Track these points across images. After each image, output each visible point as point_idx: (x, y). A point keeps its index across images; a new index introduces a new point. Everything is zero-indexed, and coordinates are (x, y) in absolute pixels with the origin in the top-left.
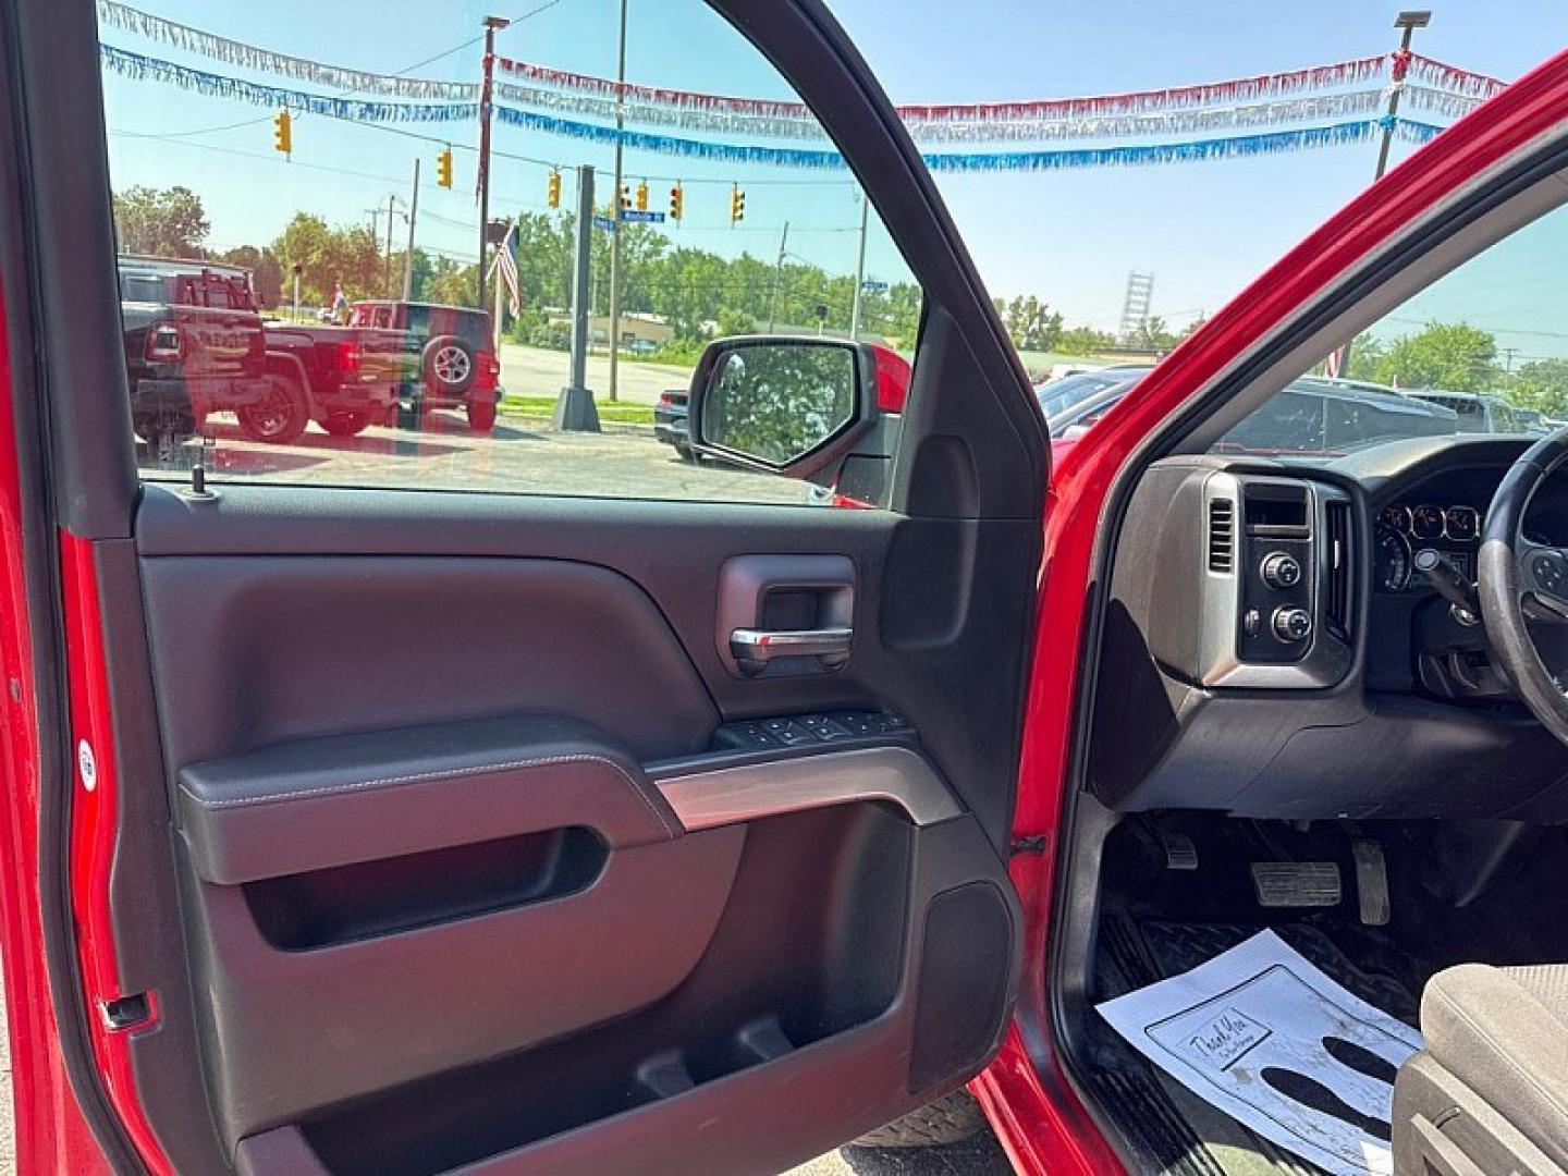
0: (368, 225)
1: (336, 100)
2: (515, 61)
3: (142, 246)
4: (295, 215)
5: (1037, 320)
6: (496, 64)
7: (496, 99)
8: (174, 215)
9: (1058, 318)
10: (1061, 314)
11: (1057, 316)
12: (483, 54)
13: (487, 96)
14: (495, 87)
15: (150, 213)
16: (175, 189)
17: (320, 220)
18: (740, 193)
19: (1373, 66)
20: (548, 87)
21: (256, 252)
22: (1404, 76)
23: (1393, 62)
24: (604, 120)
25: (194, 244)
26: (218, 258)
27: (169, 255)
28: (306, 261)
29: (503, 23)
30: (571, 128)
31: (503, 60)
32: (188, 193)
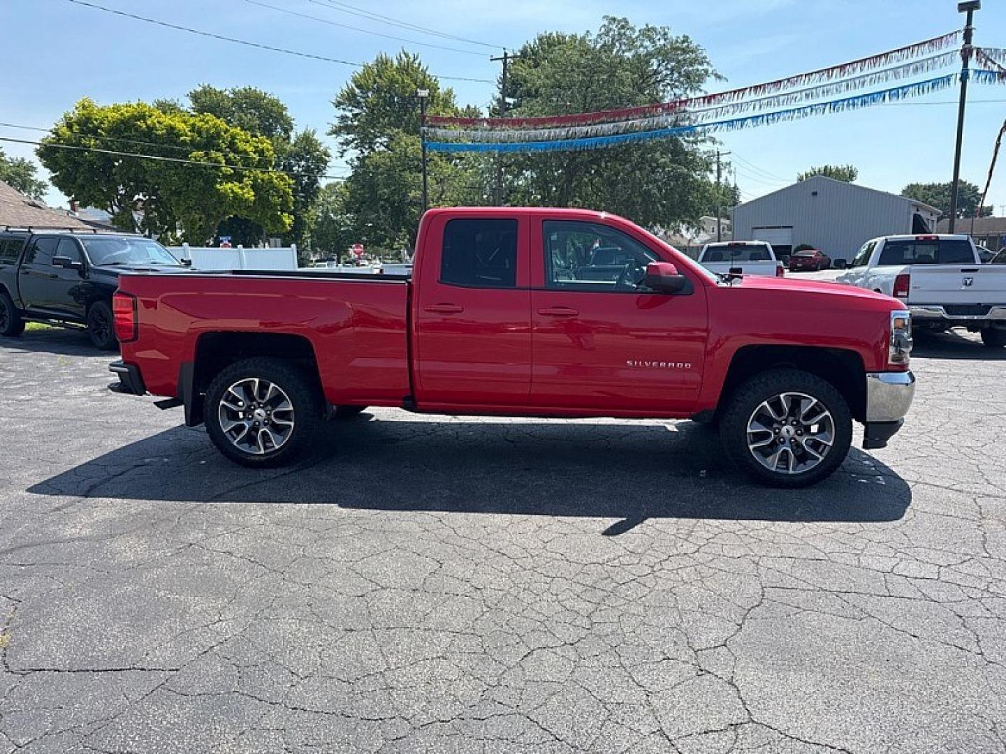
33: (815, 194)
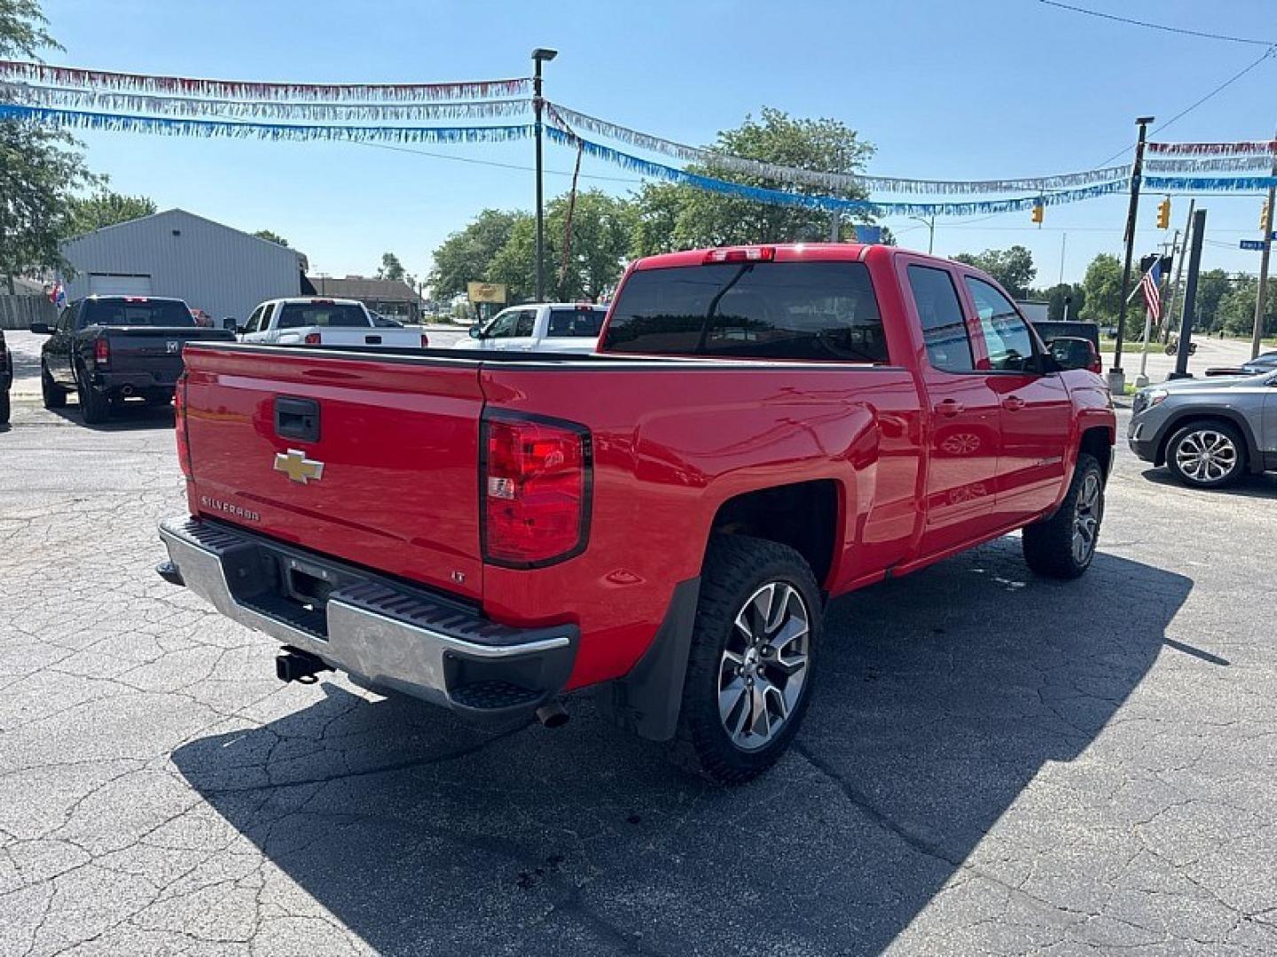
1: (1011, 201)
2: (1160, 142)
6: (1146, 148)
7: (1145, 173)
8: (1011, 267)
12: (1138, 144)
13: (1137, 172)
14: (1144, 164)
15: (995, 267)
16: (1014, 249)
20: (1184, 157)
21: (1069, 287)
24: (1227, 173)
25: (1023, 287)
26: (1039, 295)
28: (1099, 292)
29: (1150, 120)
31: (1152, 145)
32: (1023, 250)
33: (176, 233)
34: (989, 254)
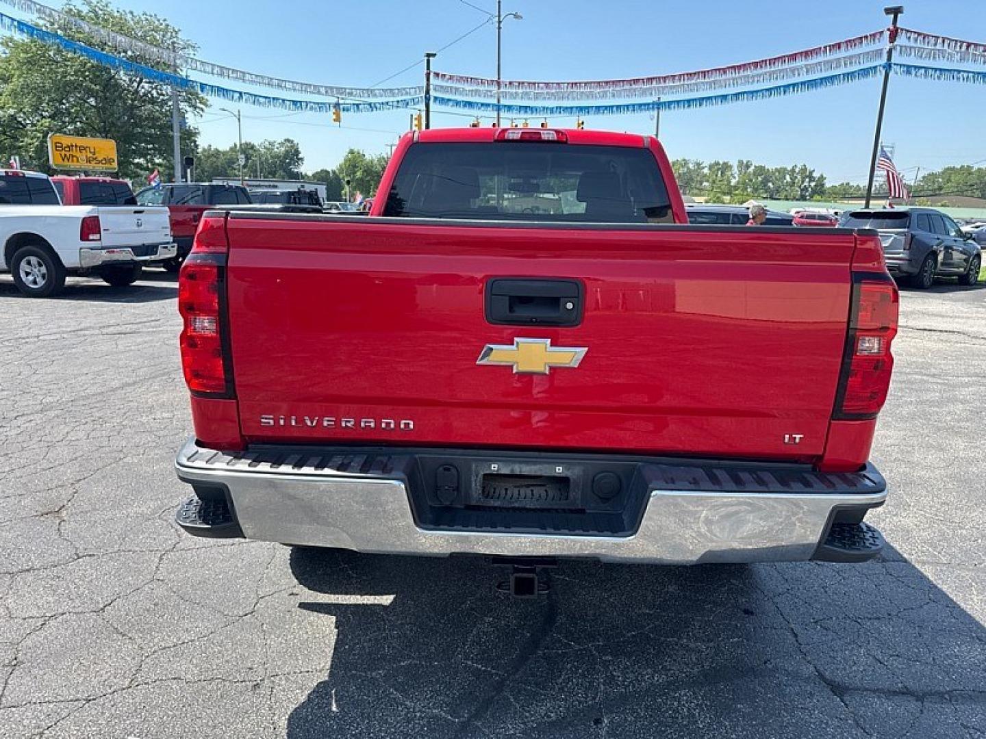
0: (387, 154)
2: (441, 72)
3: (269, 173)
4: (348, 150)
5: (807, 180)
6: (432, 76)
7: (432, 93)
8: (285, 155)
9: (822, 178)
10: (824, 176)
11: (822, 176)
12: (425, 71)
13: (428, 92)
14: (431, 87)
15: (273, 154)
16: (285, 140)
17: (361, 152)
18: (580, 122)
19: (878, 36)
20: (458, 85)
21: (328, 172)
22: (895, 40)
23: (888, 33)
25: (296, 170)
26: (308, 177)
27: (283, 178)
28: (354, 177)
29: (434, 55)
30: (470, 104)
31: (435, 73)
32: (292, 142)
34: (267, 143)
